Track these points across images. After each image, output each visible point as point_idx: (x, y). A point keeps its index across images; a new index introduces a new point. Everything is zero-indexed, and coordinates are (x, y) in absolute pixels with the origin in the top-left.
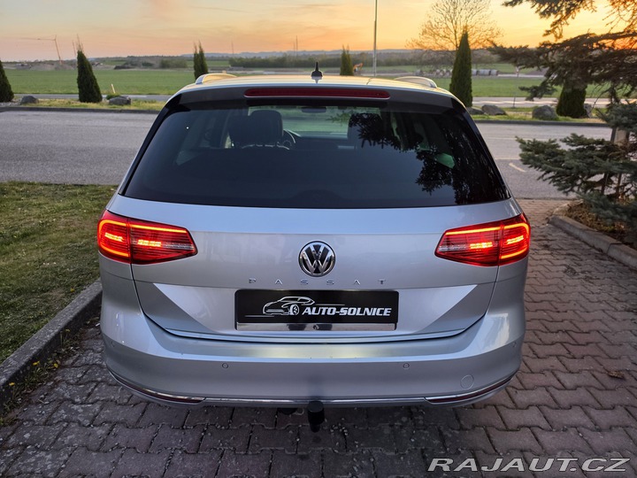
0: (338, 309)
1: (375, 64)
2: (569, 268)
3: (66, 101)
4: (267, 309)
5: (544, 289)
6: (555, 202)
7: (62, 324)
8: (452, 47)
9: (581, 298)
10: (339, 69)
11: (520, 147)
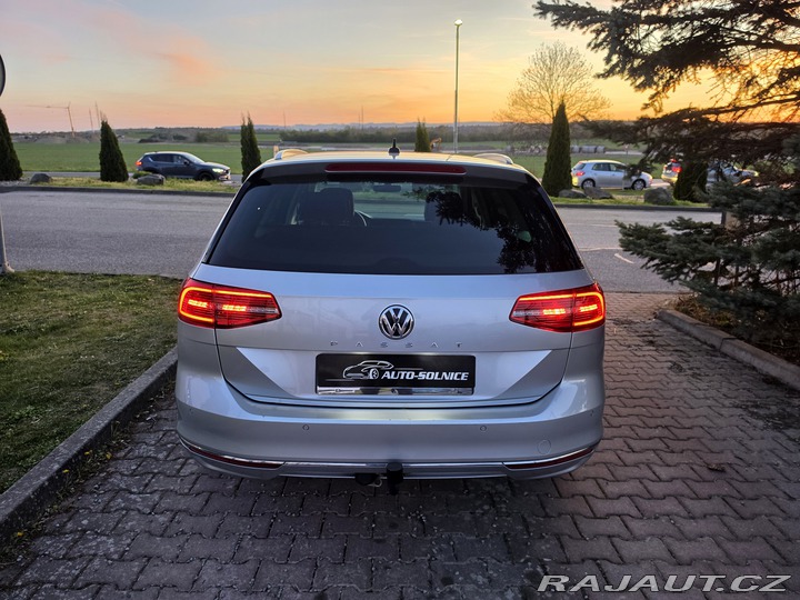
0: (417, 373)
1: (456, 139)
2: (675, 364)
3: (86, 180)
4: (348, 373)
5: (645, 385)
6: (666, 297)
7: (112, 415)
8: (548, 120)
9: (686, 394)
10: (414, 145)
11: (620, 232)
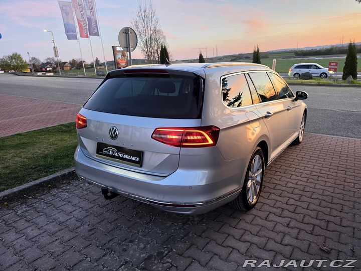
0: (123, 155)
4: (104, 150)
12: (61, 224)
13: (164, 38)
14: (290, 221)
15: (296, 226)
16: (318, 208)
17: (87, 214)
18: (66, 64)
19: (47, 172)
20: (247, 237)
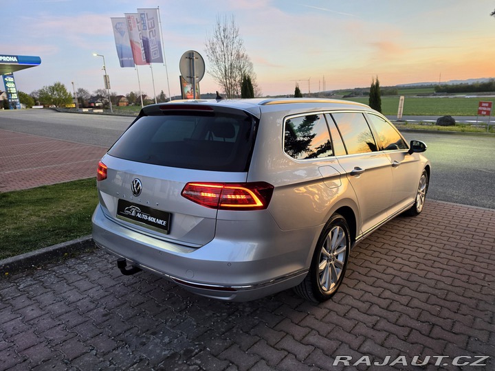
0: (148, 217)
4: (126, 210)
12: (69, 304)
13: (251, 65)
14: (378, 321)
15: (386, 328)
16: (424, 306)
17: (106, 293)
18: (123, 98)
19: (66, 236)
20: (312, 339)
